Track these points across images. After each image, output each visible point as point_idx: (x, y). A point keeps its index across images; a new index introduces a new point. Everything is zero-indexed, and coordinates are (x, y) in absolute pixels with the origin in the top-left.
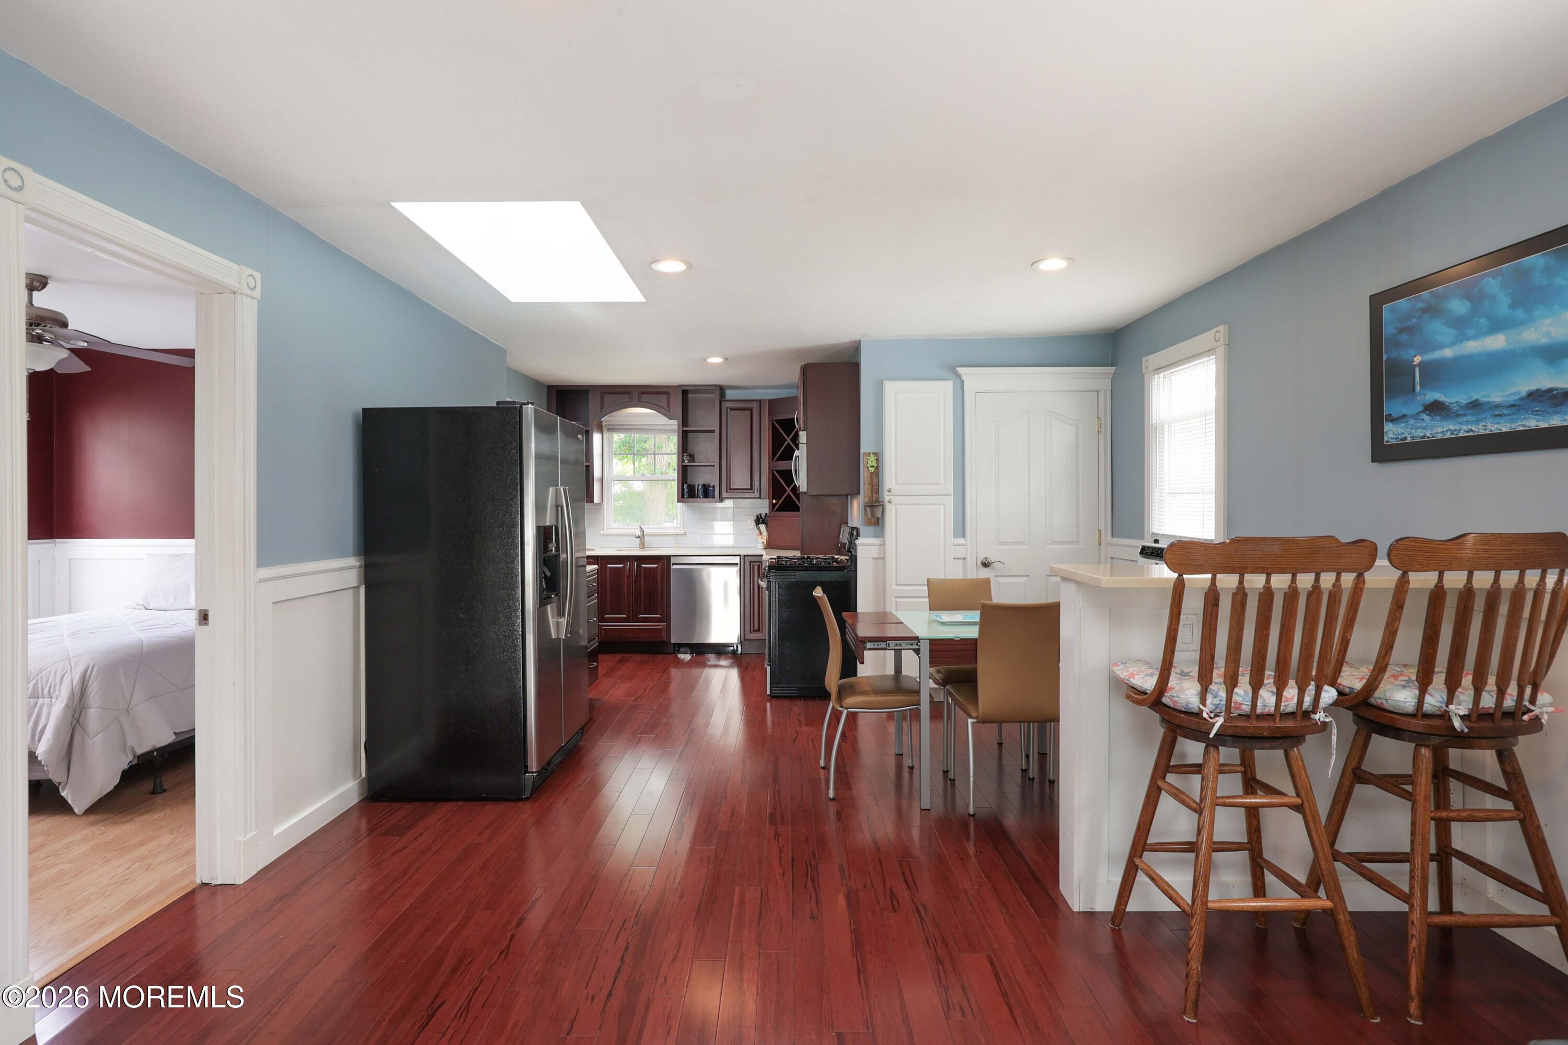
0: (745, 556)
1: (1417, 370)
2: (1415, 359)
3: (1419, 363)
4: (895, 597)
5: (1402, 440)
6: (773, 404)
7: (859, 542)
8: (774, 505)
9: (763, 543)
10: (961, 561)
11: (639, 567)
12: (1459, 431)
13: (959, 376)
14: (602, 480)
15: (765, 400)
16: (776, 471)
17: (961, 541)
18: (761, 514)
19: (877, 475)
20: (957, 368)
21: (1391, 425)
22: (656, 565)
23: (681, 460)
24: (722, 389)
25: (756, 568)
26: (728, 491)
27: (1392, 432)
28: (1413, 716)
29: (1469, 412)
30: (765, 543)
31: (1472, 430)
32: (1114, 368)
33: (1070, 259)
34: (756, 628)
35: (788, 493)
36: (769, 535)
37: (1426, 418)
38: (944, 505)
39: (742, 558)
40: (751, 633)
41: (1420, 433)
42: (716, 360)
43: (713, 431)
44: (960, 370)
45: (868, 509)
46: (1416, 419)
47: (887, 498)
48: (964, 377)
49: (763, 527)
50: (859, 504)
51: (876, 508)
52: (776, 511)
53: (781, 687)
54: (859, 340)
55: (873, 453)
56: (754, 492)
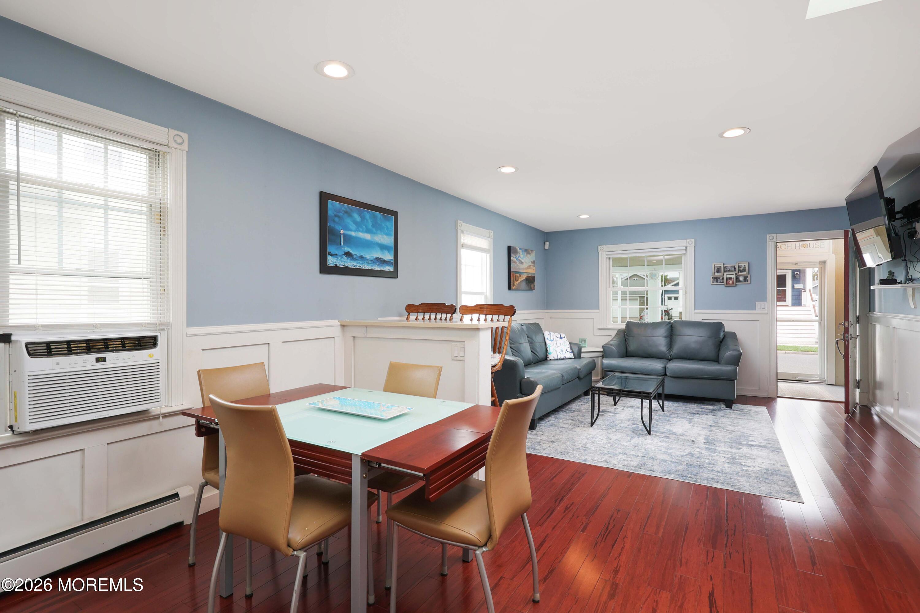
1: (342, 236)
2: (341, 231)
3: (343, 233)
5: (335, 265)
12: (357, 266)
21: (331, 257)
29: (360, 259)
37: (345, 258)
41: (342, 264)
46: (341, 257)
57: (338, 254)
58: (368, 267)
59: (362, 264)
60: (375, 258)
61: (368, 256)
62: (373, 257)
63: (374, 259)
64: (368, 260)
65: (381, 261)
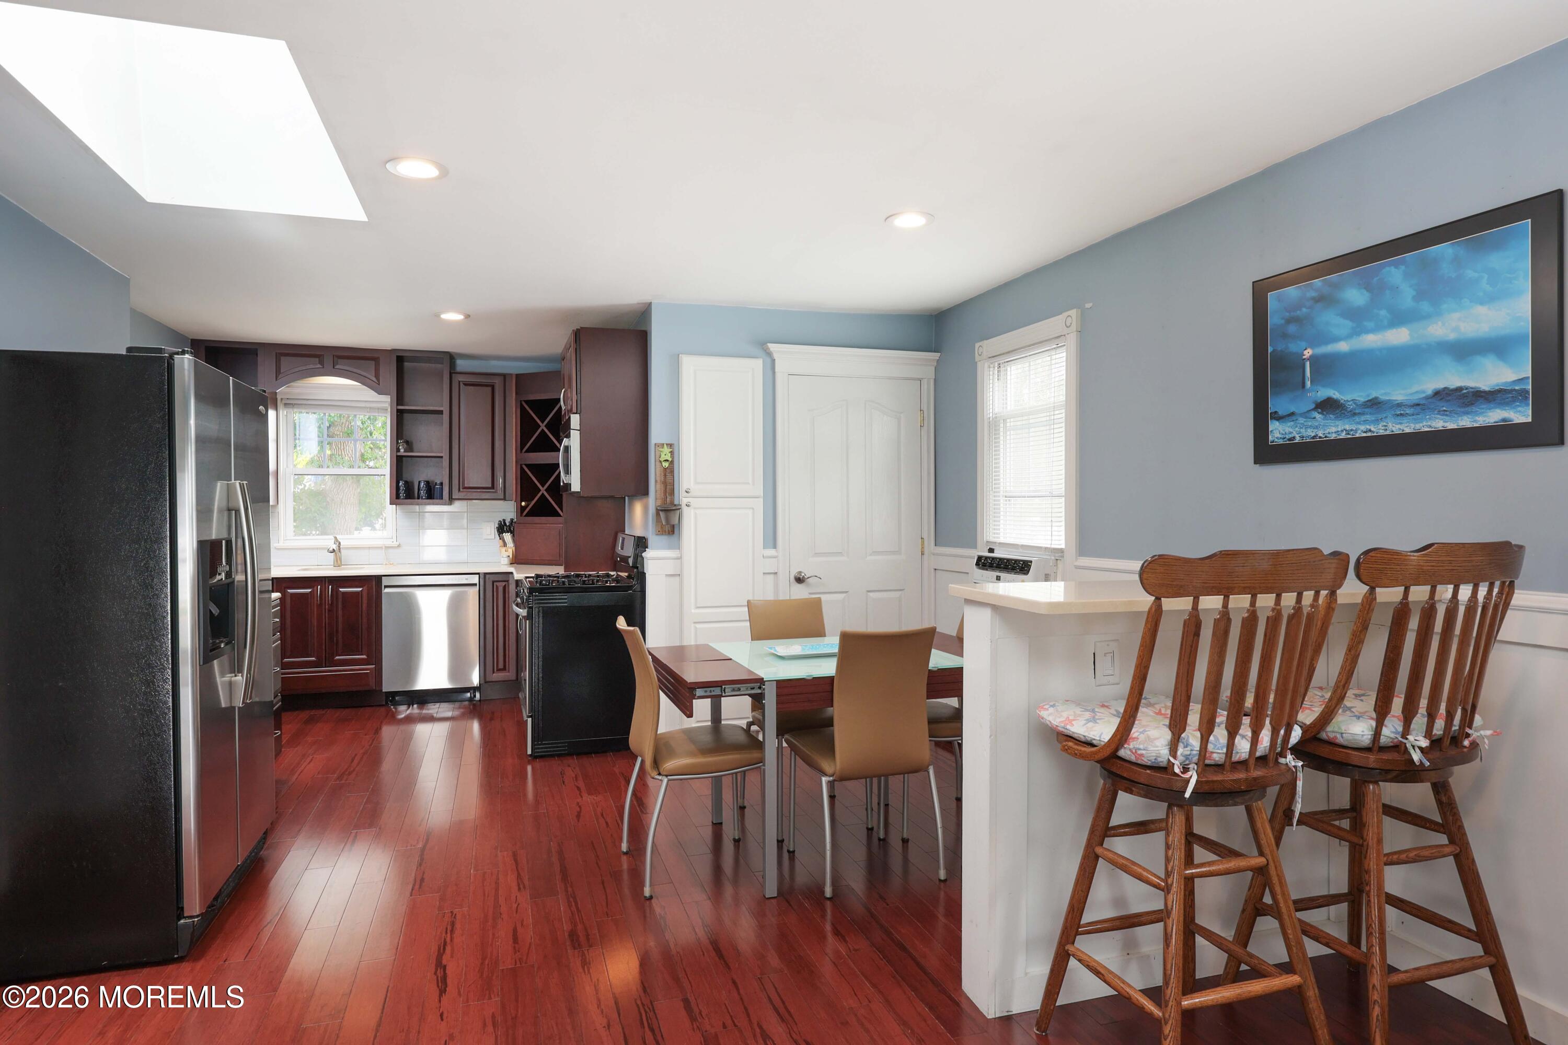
0: (485, 574)
1: (1308, 364)
2: (1306, 352)
3: (1310, 356)
4: (695, 623)
5: (1290, 440)
6: (521, 379)
7: (648, 554)
8: (523, 509)
9: (509, 556)
10: (772, 576)
11: (335, 592)
12: (1356, 431)
13: (769, 354)
14: (276, 473)
15: (511, 375)
16: (526, 465)
17: (772, 552)
18: (504, 520)
19: (672, 472)
20: (768, 344)
21: (1277, 423)
22: (361, 589)
23: (395, 449)
24: (450, 358)
25: (501, 589)
26: (461, 490)
27: (1278, 432)
28: (1368, 749)
29: (1366, 410)
30: (511, 556)
31: (1370, 431)
32: (938, 354)
33: (930, 216)
34: (501, 666)
35: (543, 494)
36: (516, 546)
37: (1318, 416)
38: (753, 509)
39: (482, 576)
40: (494, 673)
42: (453, 316)
43: (441, 412)
44: (772, 347)
45: (662, 514)
46: (1306, 417)
47: (684, 501)
48: (776, 356)
49: (507, 537)
50: (646, 509)
51: (672, 512)
52: (525, 516)
53: (545, 744)
54: (649, 301)
55: (667, 444)
56: (496, 492)
57: (1296, 411)
58: (1398, 426)
59: (1377, 421)
60: (1430, 392)
61: (1398, 395)
62: (1423, 392)
63: (1427, 398)
64: (1399, 405)
65: (1465, 396)
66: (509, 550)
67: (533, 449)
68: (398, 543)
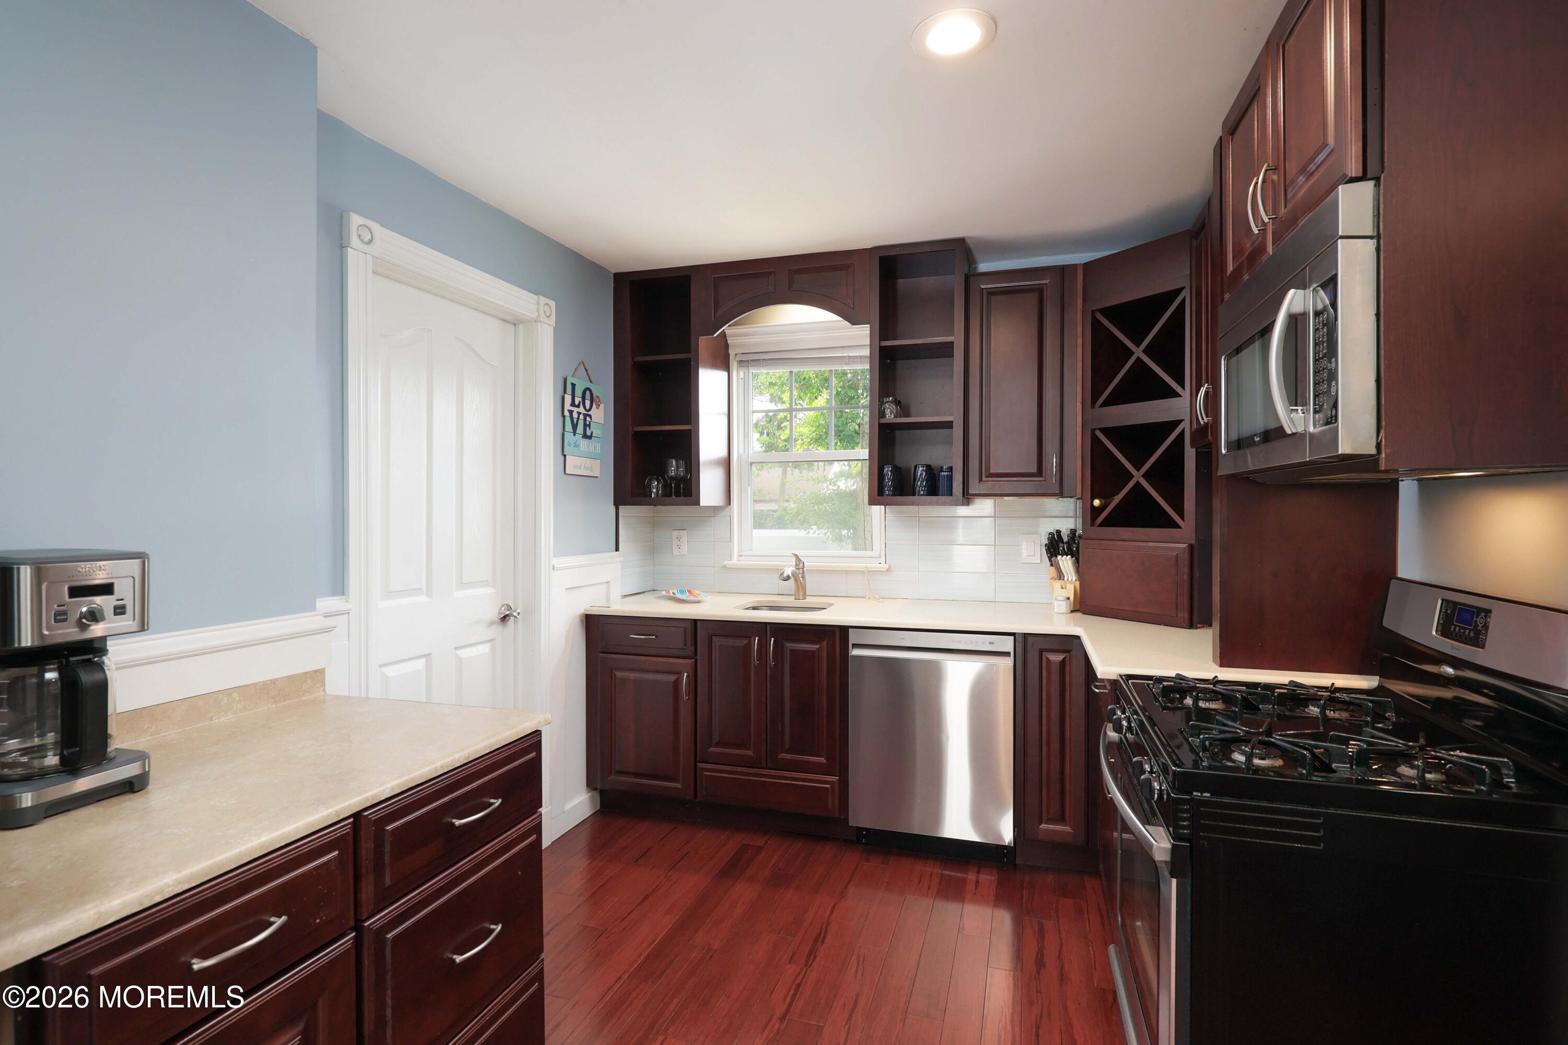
0: (1026, 636)
6: (1093, 271)
8: (1096, 512)
9: (1069, 598)
11: (778, 650)
14: (727, 464)
15: (1074, 267)
16: (1101, 430)
18: (1059, 532)
22: (818, 647)
23: (878, 411)
24: (966, 251)
25: (1055, 669)
26: (984, 479)
30: (1072, 598)
34: (1055, 814)
35: (1137, 482)
36: (1081, 579)
39: (1019, 639)
43: (952, 347)
49: (1066, 563)
52: (1100, 525)
56: (1045, 482)
66: (1068, 585)
67: (1119, 398)
68: (887, 566)
